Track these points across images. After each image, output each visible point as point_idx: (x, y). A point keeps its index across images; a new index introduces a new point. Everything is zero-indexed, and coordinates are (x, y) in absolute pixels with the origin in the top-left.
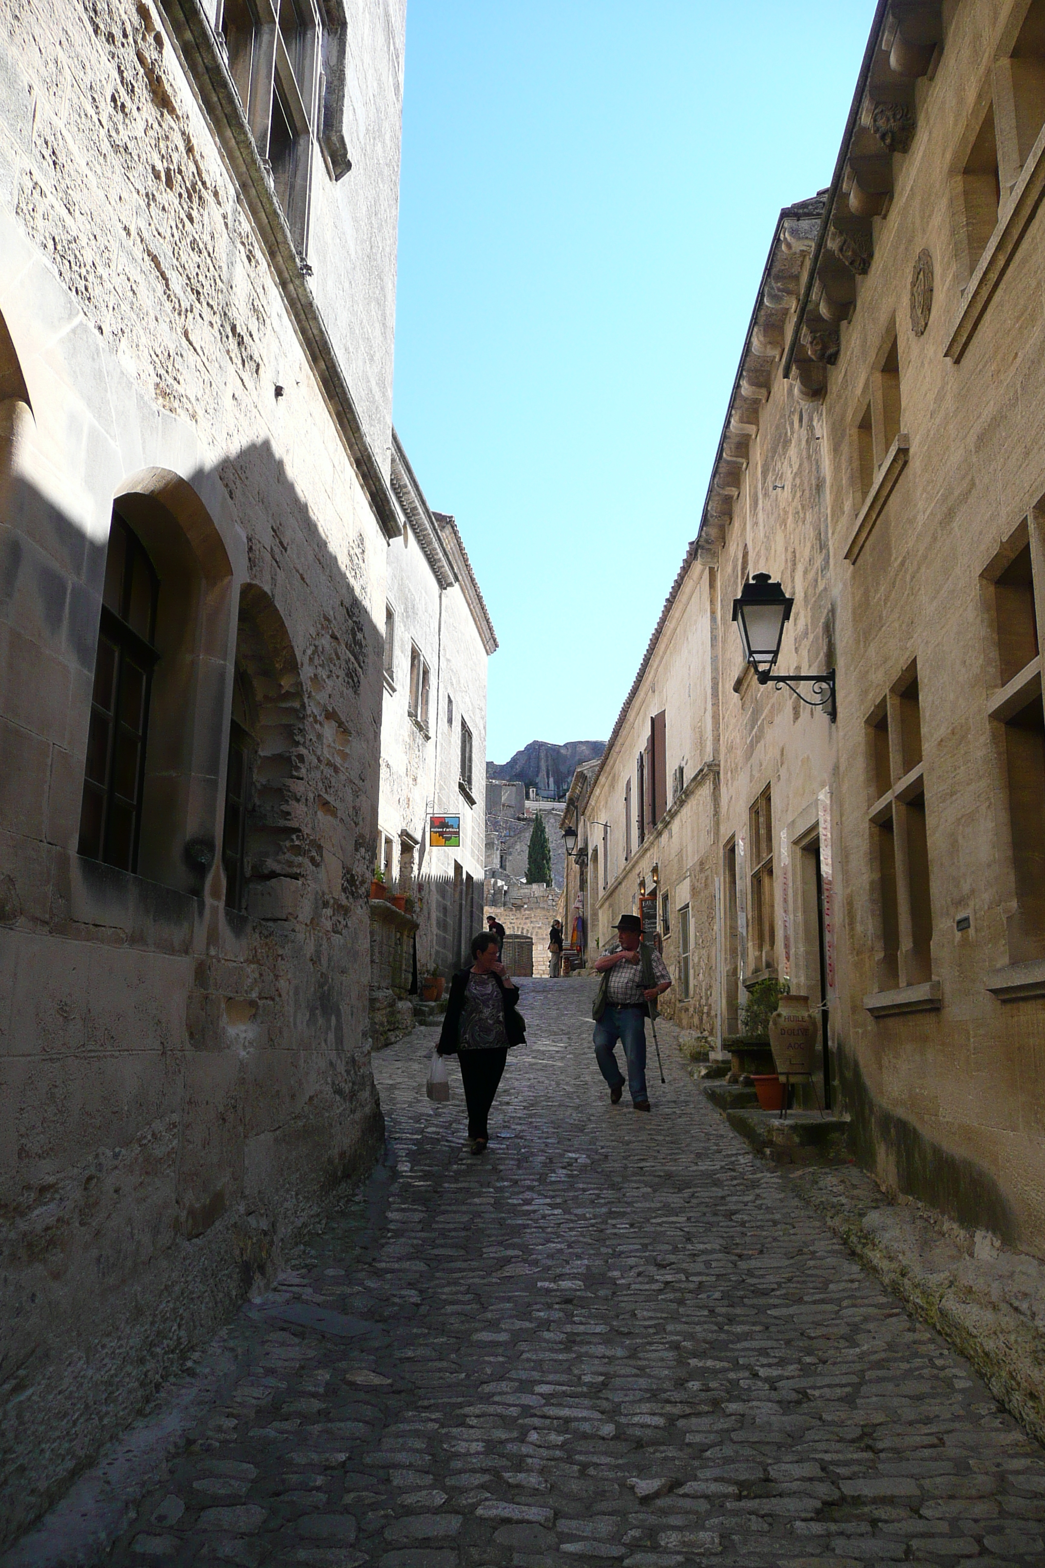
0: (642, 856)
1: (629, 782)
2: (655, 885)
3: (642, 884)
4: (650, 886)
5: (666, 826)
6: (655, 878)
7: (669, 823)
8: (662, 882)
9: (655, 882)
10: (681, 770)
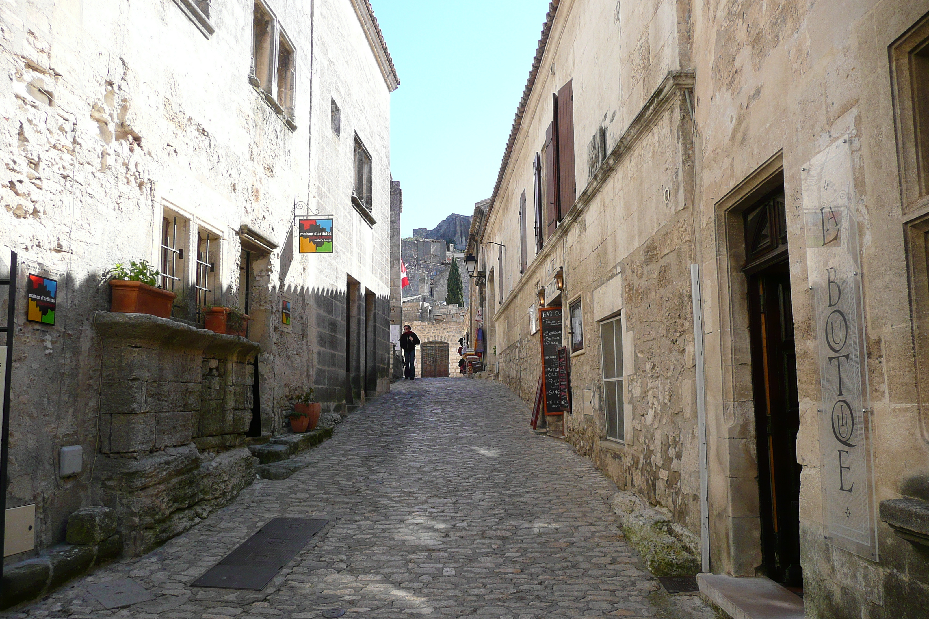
0: (541, 264)
1: (523, 195)
2: (559, 292)
3: (542, 294)
4: (552, 294)
5: (575, 219)
6: (560, 285)
7: (580, 212)
8: (569, 288)
9: (559, 289)
10: (603, 133)
